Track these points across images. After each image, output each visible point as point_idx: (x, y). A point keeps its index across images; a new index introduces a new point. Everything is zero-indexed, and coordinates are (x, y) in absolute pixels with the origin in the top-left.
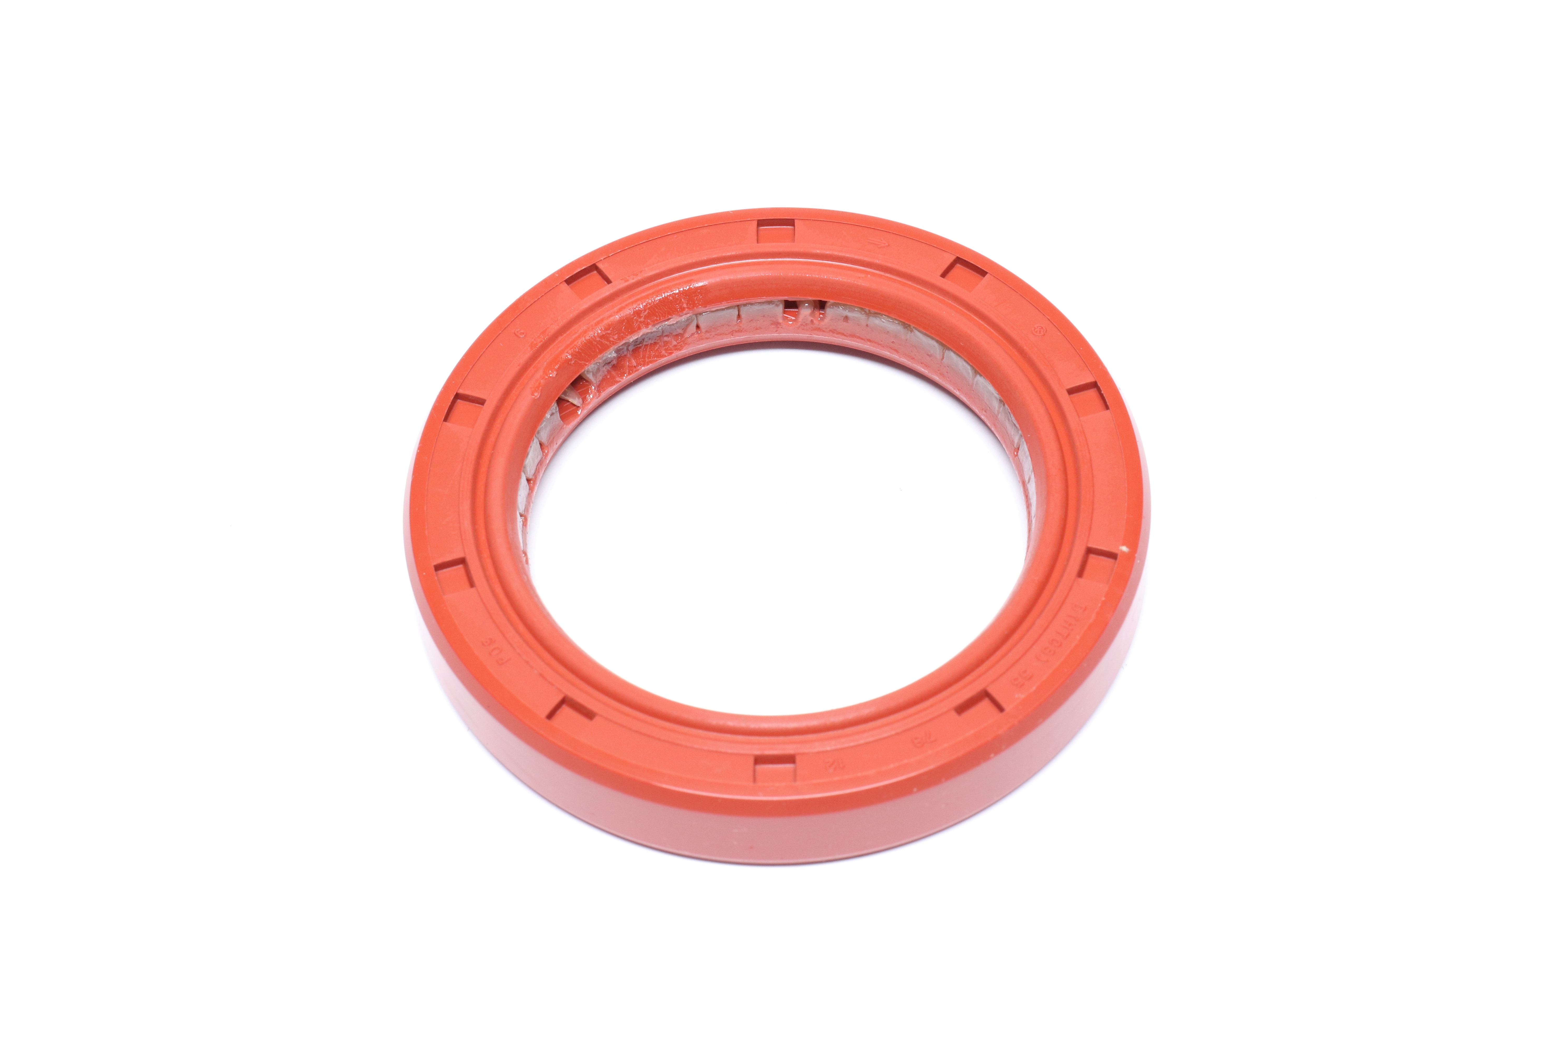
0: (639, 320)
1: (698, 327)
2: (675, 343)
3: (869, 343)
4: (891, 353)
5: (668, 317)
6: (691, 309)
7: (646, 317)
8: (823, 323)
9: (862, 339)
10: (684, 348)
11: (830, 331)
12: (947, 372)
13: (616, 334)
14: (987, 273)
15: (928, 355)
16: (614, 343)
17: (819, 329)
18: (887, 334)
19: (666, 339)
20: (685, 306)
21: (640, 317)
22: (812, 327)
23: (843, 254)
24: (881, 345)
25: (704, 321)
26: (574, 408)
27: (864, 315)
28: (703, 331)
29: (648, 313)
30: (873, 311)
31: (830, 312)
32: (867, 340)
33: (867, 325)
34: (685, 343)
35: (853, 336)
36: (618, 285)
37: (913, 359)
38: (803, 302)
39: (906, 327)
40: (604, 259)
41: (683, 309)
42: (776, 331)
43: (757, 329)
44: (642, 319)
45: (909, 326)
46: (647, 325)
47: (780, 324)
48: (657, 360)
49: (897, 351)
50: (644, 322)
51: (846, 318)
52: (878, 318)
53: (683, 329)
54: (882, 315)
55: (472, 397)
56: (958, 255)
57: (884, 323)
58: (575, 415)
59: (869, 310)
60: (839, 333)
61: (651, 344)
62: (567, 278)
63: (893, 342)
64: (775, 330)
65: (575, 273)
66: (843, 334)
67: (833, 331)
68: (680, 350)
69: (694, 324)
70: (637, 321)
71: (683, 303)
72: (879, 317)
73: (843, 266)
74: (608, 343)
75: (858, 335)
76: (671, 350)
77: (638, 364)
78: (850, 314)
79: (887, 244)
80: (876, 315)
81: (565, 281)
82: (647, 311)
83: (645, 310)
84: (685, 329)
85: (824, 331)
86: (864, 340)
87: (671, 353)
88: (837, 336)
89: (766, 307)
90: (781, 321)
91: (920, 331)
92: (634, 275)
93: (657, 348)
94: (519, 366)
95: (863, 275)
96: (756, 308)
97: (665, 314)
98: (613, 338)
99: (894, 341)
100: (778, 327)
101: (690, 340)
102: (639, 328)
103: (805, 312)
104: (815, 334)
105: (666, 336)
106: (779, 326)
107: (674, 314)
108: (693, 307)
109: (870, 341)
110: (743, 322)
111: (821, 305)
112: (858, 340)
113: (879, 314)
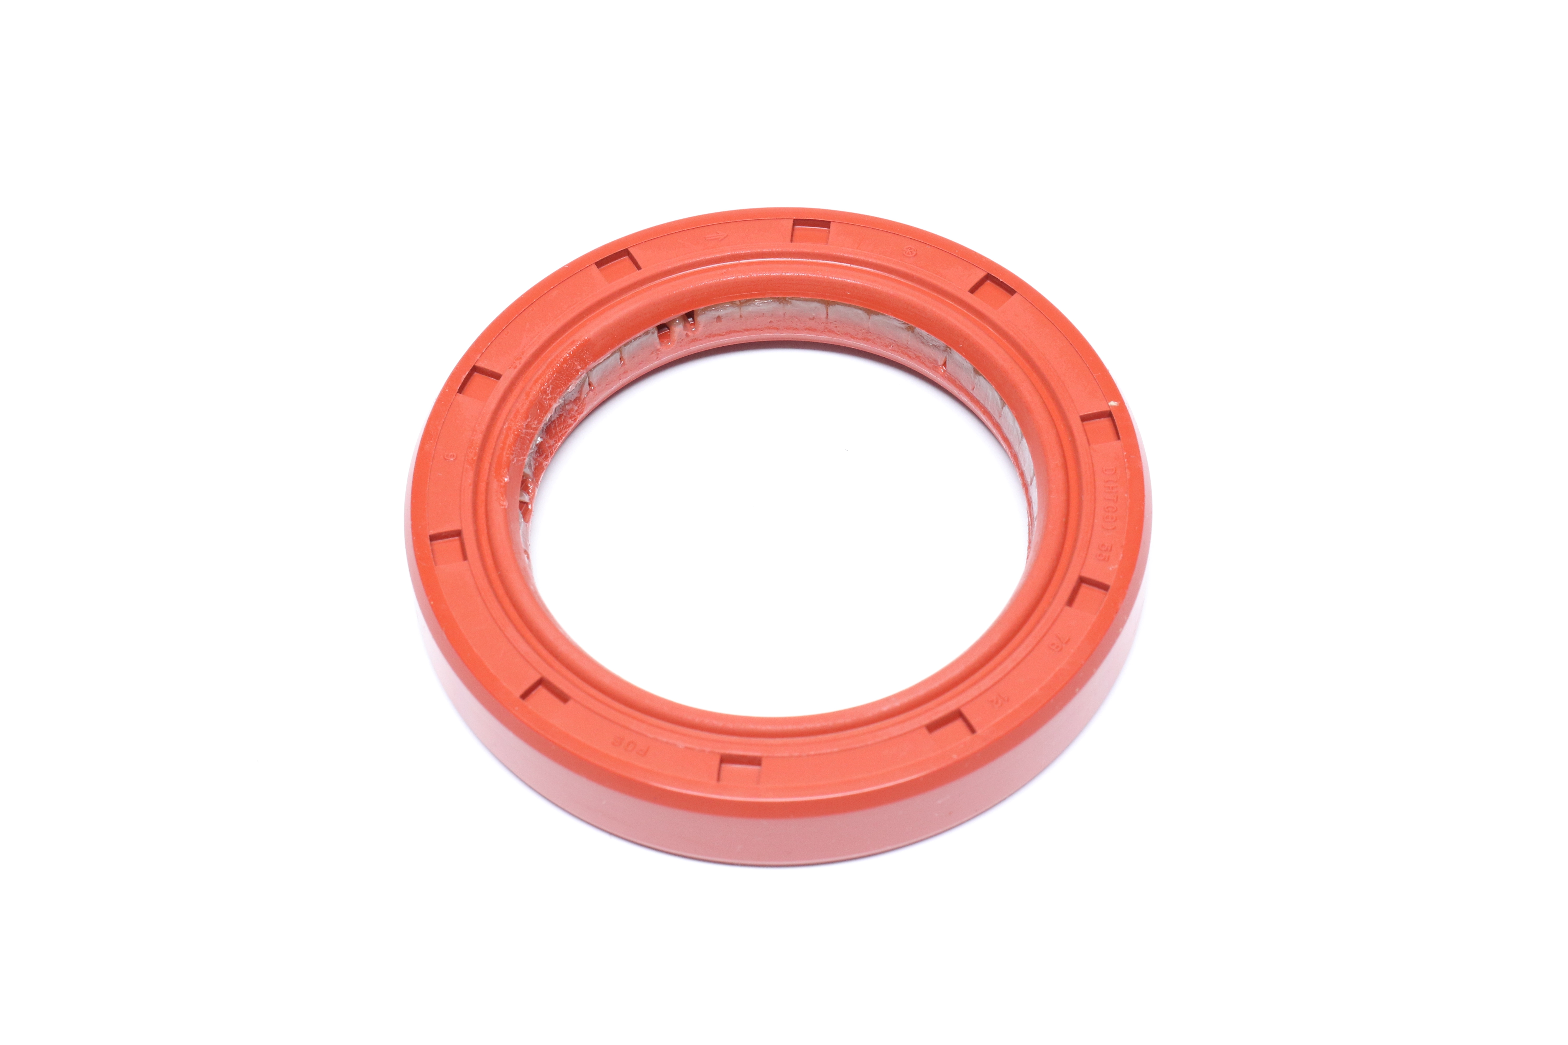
0: (548, 398)
1: (590, 384)
2: (576, 408)
3: (747, 333)
4: (771, 333)
5: (568, 384)
6: (584, 368)
7: (552, 393)
8: (697, 333)
9: (738, 332)
10: (585, 409)
11: (706, 337)
12: (836, 327)
13: (535, 419)
14: (829, 222)
15: (810, 319)
16: (536, 429)
17: (695, 340)
18: (763, 316)
19: (567, 407)
20: (579, 367)
21: (547, 395)
22: (688, 341)
23: (691, 261)
24: (759, 329)
25: (595, 376)
26: (525, 504)
27: (737, 308)
28: (595, 386)
29: (552, 388)
30: (743, 299)
31: (702, 319)
32: (744, 330)
33: (741, 317)
34: (583, 405)
35: (729, 332)
36: (508, 375)
37: (797, 329)
38: (674, 320)
39: (782, 302)
40: (480, 357)
41: (578, 371)
42: (657, 358)
43: (640, 364)
44: (550, 396)
45: (785, 299)
46: (555, 400)
47: (658, 350)
48: (567, 431)
49: (777, 329)
50: (551, 398)
51: (719, 318)
52: (751, 305)
53: (579, 392)
54: (754, 300)
55: (445, 532)
56: (794, 218)
57: (761, 306)
58: (528, 512)
59: (740, 301)
60: (715, 336)
61: (557, 418)
62: (458, 389)
63: (771, 322)
64: (655, 358)
65: (462, 381)
66: (719, 335)
67: (710, 336)
68: (582, 413)
69: (587, 383)
70: (546, 399)
71: (576, 366)
72: (753, 304)
73: (697, 271)
74: (532, 431)
75: (734, 329)
76: (574, 416)
77: (556, 442)
78: (722, 312)
79: (726, 235)
80: (748, 302)
81: (458, 392)
82: (551, 387)
83: (549, 387)
84: (580, 392)
85: (700, 340)
86: (741, 331)
87: (575, 420)
88: (714, 339)
89: (644, 339)
90: (659, 347)
91: (800, 300)
92: (517, 359)
93: (563, 420)
94: (470, 485)
95: (724, 271)
96: (635, 343)
97: (565, 382)
98: (534, 424)
99: (772, 320)
100: (658, 354)
101: (586, 400)
102: (550, 406)
103: (678, 329)
104: (692, 346)
105: (567, 404)
106: (658, 352)
107: (573, 379)
108: (586, 366)
109: (747, 330)
110: (626, 363)
111: (691, 315)
112: (735, 334)
113: (750, 300)
